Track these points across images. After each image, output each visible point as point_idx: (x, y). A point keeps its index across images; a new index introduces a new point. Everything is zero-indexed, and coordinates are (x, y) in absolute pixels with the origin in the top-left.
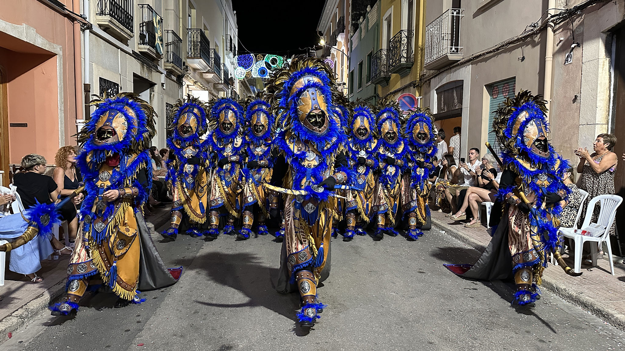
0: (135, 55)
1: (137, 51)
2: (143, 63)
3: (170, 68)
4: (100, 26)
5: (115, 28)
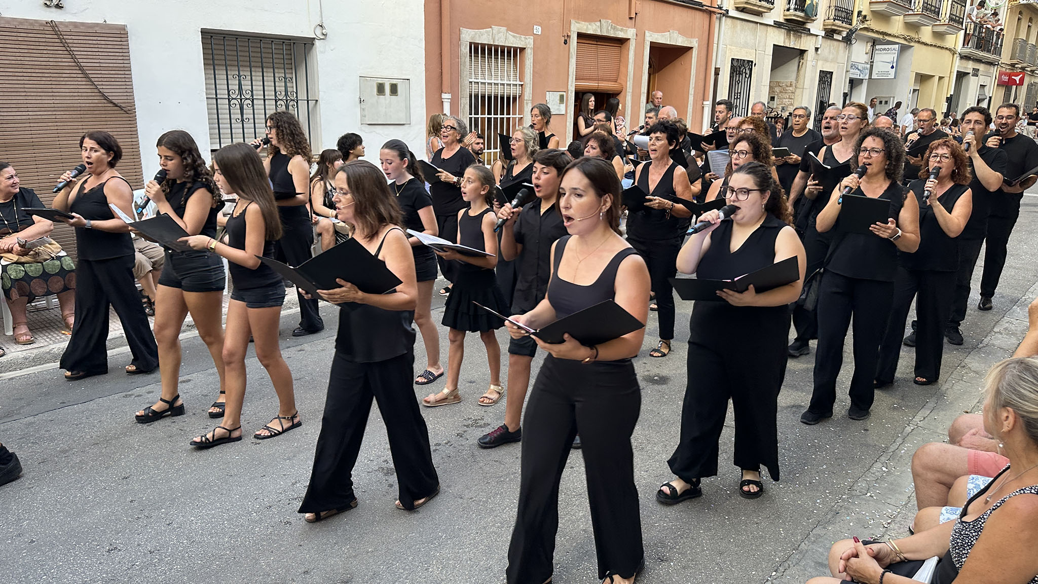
0: (778, 25)
1: (782, 20)
2: (789, 31)
3: (830, 27)
4: (737, 9)
5: (752, 7)
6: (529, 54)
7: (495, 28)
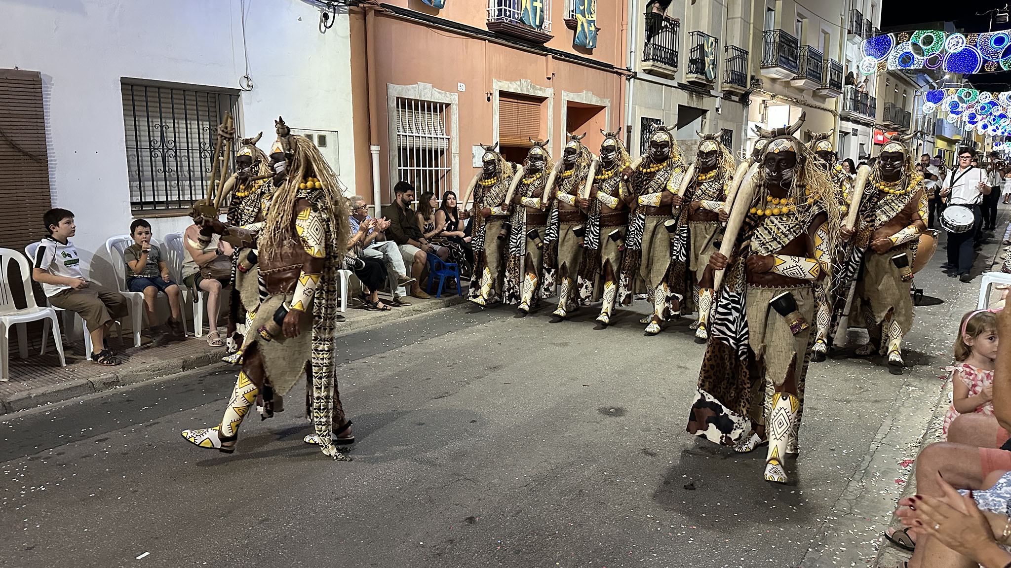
0: (682, 86)
1: (684, 82)
2: (691, 92)
3: (728, 89)
4: (644, 71)
6: (454, 109)
7: (422, 84)
